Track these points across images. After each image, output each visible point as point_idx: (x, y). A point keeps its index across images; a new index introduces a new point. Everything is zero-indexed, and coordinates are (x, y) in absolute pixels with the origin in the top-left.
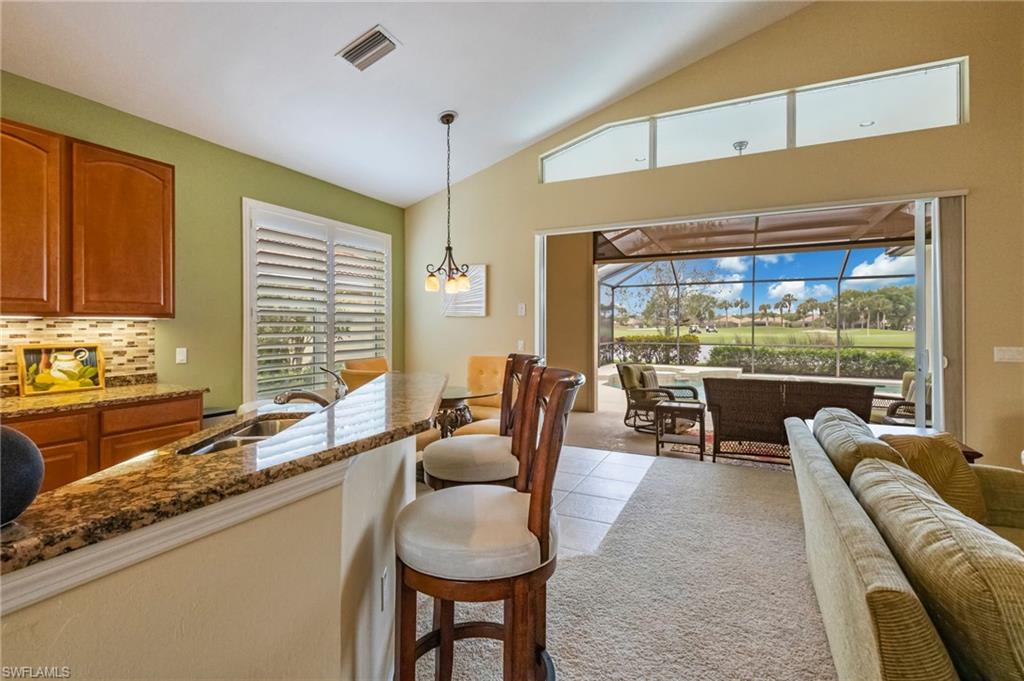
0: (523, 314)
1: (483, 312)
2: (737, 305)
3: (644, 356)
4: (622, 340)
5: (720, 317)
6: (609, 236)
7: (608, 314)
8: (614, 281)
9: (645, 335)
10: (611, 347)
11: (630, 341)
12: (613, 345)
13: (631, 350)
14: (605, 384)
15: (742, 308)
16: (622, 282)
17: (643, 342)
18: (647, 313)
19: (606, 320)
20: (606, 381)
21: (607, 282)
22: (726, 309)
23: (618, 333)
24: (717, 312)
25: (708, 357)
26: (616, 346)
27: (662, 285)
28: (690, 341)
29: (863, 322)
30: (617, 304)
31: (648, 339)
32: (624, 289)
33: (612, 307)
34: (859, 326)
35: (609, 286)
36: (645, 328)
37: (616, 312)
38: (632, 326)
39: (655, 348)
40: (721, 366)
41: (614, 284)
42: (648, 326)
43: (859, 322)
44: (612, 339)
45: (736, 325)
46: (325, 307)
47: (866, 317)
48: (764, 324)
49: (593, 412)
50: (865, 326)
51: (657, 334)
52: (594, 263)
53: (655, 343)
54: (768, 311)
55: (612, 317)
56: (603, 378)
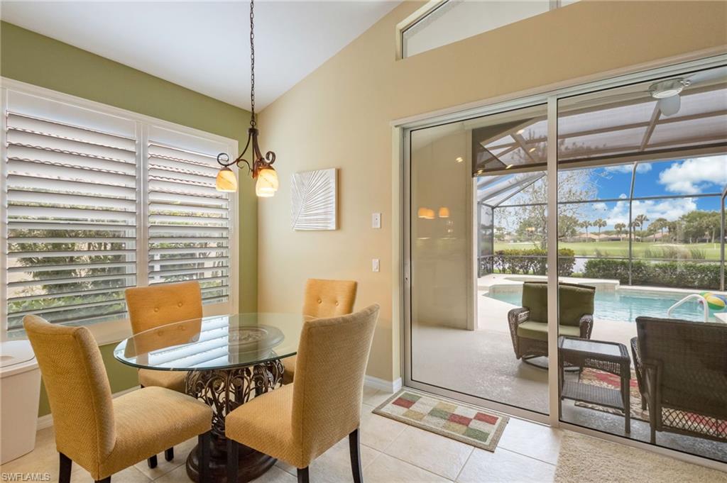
0: (379, 226)
1: (333, 226)
2: (595, 224)
3: (521, 268)
4: (501, 253)
5: (581, 234)
6: (495, 152)
7: (488, 232)
8: (492, 202)
9: (523, 249)
10: (492, 259)
11: (508, 254)
12: (493, 257)
13: (509, 262)
14: (485, 295)
15: (600, 226)
16: (500, 203)
17: (521, 256)
18: (520, 232)
19: (487, 237)
20: (487, 292)
21: (488, 202)
22: (586, 227)
23: (498, 247)
24: (578, 229)
25: (583, 269)
26: (496, 259)
27: (538, 204)
28: (566, 254)
29: (708, 238)
30: (496, 224)
31: (525, 253)
32: (502, 209)
33: (492, 227)
34: (704, 241)
35: (489, 206)
36: (518, 243)
37: (495, 230)
38: (508, 241)
39: (531, 260)
40: (597, 278)
41: (493, 204)
42: (521, 241)
43: (705, 237)
44: (492, 253)
45: (594, 240)
46: (134, 219)
47: (711, 234)
48: (619, 240)
49: (471, 329)
50: (710, 241)
51: (534, 248)
52: (473, 176)
53: (532, 256)
54: (623, 229)
55: (492, 234)
56: (483, 288)
